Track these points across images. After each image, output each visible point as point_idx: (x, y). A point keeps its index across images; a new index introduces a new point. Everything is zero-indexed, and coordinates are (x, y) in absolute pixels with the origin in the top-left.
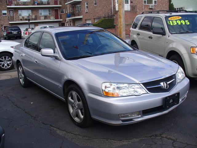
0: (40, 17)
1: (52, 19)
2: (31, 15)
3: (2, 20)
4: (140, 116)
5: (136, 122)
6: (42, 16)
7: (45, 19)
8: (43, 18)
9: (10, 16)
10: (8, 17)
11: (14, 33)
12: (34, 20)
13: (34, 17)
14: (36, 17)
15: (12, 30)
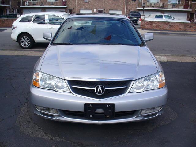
0: (168, 5)
1: (181, 8)
2: (159, 2)
3: (131, 5)
4: (58, 115)
5: (56, 120)
6: (171, 5)
7: (172, 7)
8: (171, 6)
9: (139, 2)
10: (136, 3)
11: (134, 18)
12: (161, 8)
13: (161, 4)
14: (163, 4)
15: (133, 15)
